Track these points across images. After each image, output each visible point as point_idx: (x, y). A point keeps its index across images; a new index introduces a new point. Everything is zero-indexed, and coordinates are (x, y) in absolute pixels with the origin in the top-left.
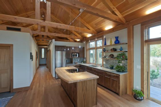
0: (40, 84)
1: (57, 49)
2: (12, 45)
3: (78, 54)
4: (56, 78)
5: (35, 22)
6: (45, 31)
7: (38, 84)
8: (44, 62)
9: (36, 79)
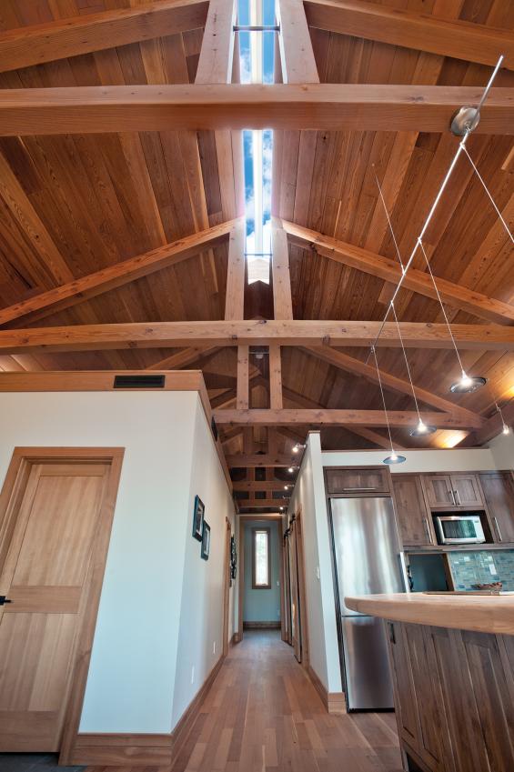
0: (237, 736)
1: (336, 484)
2: (120, 452)
3: (476, 520)
4: (352, 706)
5: (222, 331)
6: (267, 406)
7: (227, 733)
8: (265, 610)
9: (218, 700)
